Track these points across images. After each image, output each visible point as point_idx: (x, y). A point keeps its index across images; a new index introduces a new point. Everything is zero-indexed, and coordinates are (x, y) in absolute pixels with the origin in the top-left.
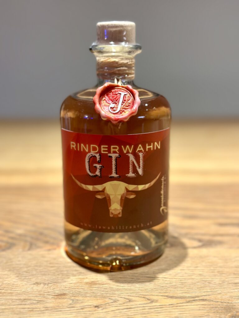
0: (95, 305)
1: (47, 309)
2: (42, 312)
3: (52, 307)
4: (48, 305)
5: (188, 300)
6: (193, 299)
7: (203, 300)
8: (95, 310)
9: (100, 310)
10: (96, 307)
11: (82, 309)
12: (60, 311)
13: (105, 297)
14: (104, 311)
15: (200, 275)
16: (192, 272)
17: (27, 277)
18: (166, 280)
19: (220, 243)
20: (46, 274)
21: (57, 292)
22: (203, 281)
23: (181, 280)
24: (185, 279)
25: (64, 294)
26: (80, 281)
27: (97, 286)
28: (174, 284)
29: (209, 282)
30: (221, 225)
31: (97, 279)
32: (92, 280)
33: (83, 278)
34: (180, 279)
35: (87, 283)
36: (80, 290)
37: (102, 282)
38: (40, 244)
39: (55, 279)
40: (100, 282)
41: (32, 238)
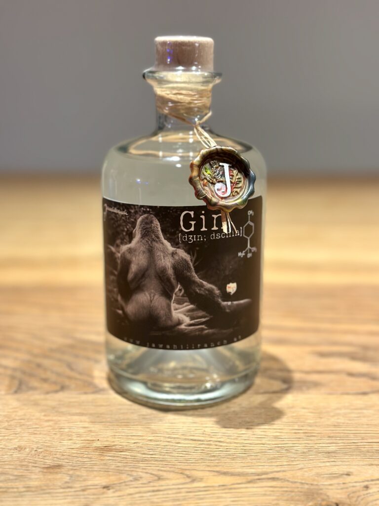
0: (104, 484)
1: (28, 489)
2: (21, 495)
3: (37, 487)
4: (32, 483)
5: (250, 478)
6: (259, 478)
7: (273, 479)
8: (103, 493)
9: (110, 493)
10: (104, 487)
11: (83, 490)
12: (49, 493)
13: (120, 472)
14: (117, 494)
15: (276, 437)
16: (263, 433)
17: (6, 438)
19: (316, 385)
20: (35, 432)
21: (49, 462)
22: (278, 447)
23: (243, 446)
24: (250, 444)
25: (59, 466)
26: (88, 445)
27: (112, 454)
28: (233, 451)
29: (287, 450)
30: (322, 355)
31: (113, 442)
32: (106, 444)
33: (93, 440)
34: (242, 443)
35: (97, 449)
36: (85, 460)
37: (120, 447)
38: (35, 383)
39: (49, 441)
40: (117, 447)
41: (24, 373)
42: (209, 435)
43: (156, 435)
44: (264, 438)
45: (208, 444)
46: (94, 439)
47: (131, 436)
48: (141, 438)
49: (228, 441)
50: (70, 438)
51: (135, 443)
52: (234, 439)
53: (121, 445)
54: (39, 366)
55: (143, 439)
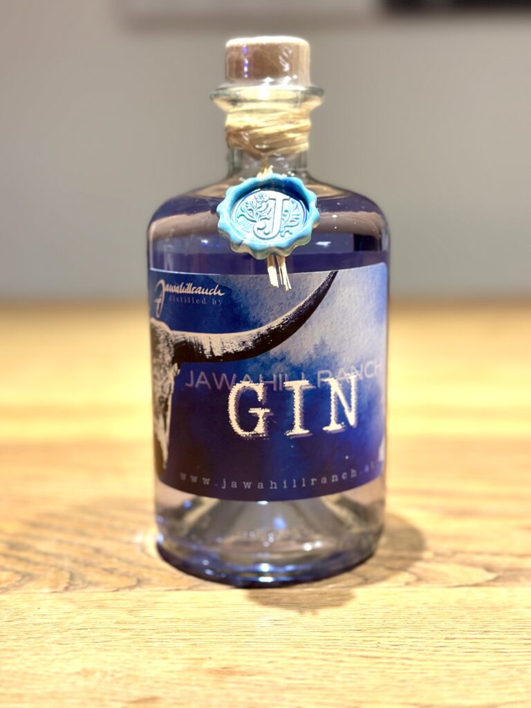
15: (496, 651)
16: (472, 645)
17: (60, 657)
18: (411, 665)
20: (107, 648)
21: (136, 693)
22: (504, 666)
23: (448, 665)
25: (154, 699)
26: (194, 667)
27: (237, 678)
28: (431, 674)
31: (235, 661)
32: (224, 664)
33: (202, 659)
34: (444, 661)
35: (210, 672)
38: (92, 575)
39: (131, 660)
40: (243, 669)
41: (75, 561)
42: (388, 649)
43: (303, 649)
44: (477, 652)
45: (389, 663)
46: (204, 656)
47: (262, 651)
48: (278, 654)
49: (421, 657)
50: (164, 656)
51: (271, 662)
52: (430, 654)
53: (248, 666)
54: (98, 551)
55: (283, 657)
